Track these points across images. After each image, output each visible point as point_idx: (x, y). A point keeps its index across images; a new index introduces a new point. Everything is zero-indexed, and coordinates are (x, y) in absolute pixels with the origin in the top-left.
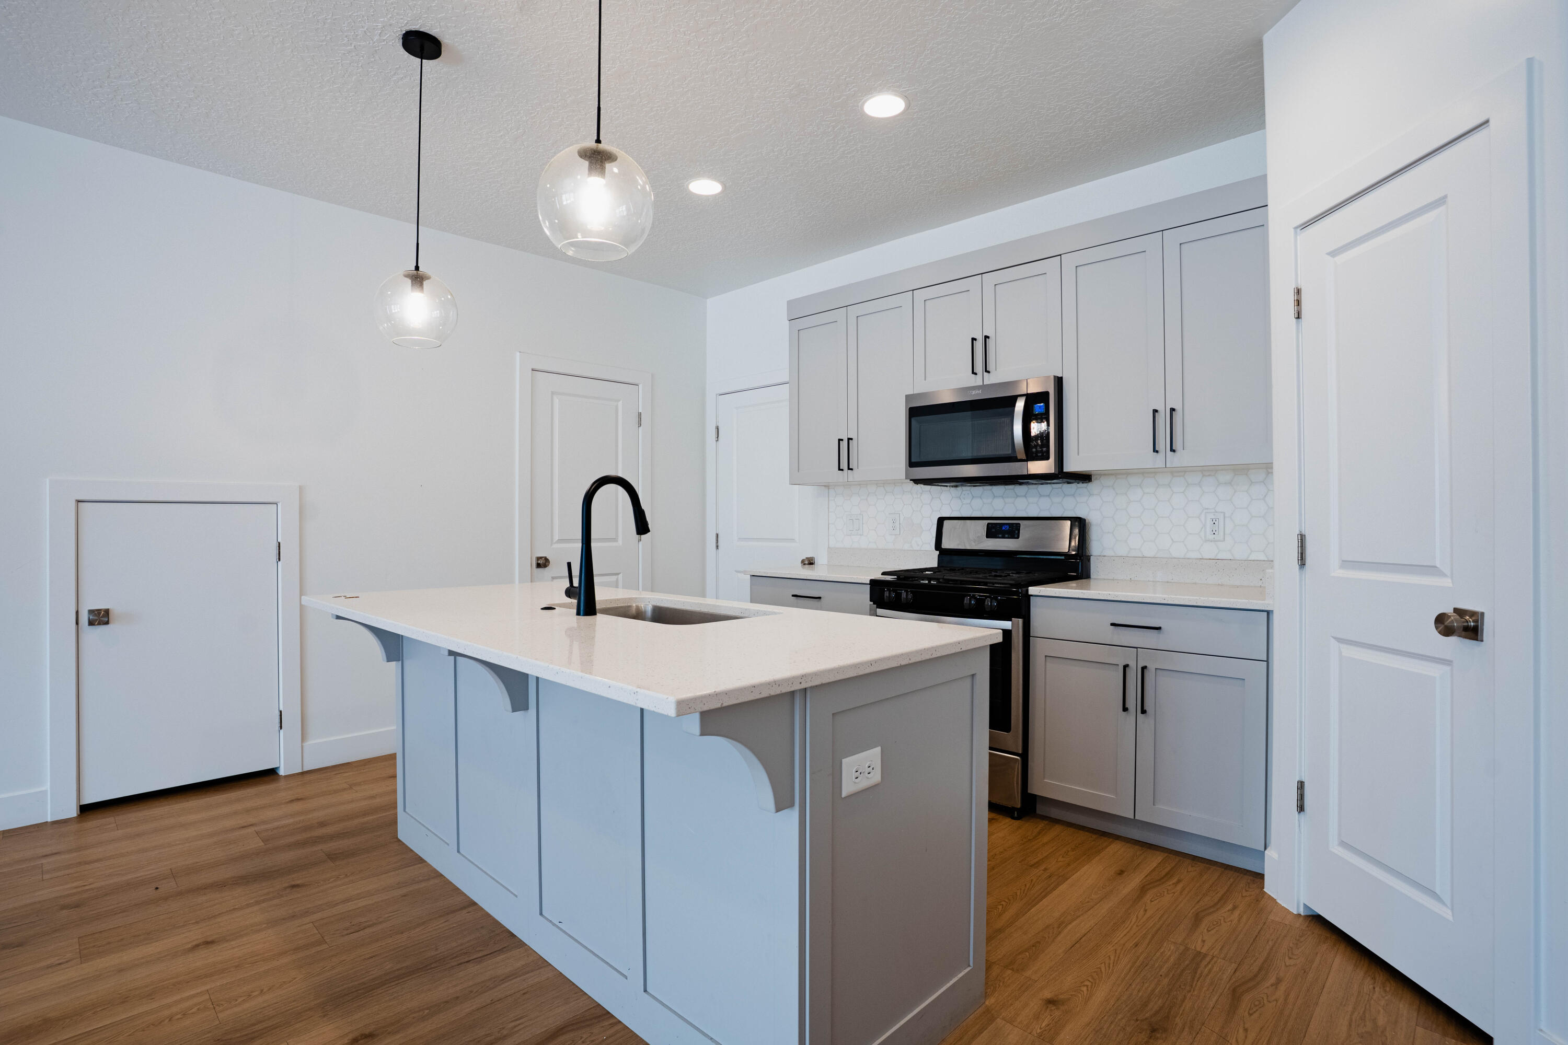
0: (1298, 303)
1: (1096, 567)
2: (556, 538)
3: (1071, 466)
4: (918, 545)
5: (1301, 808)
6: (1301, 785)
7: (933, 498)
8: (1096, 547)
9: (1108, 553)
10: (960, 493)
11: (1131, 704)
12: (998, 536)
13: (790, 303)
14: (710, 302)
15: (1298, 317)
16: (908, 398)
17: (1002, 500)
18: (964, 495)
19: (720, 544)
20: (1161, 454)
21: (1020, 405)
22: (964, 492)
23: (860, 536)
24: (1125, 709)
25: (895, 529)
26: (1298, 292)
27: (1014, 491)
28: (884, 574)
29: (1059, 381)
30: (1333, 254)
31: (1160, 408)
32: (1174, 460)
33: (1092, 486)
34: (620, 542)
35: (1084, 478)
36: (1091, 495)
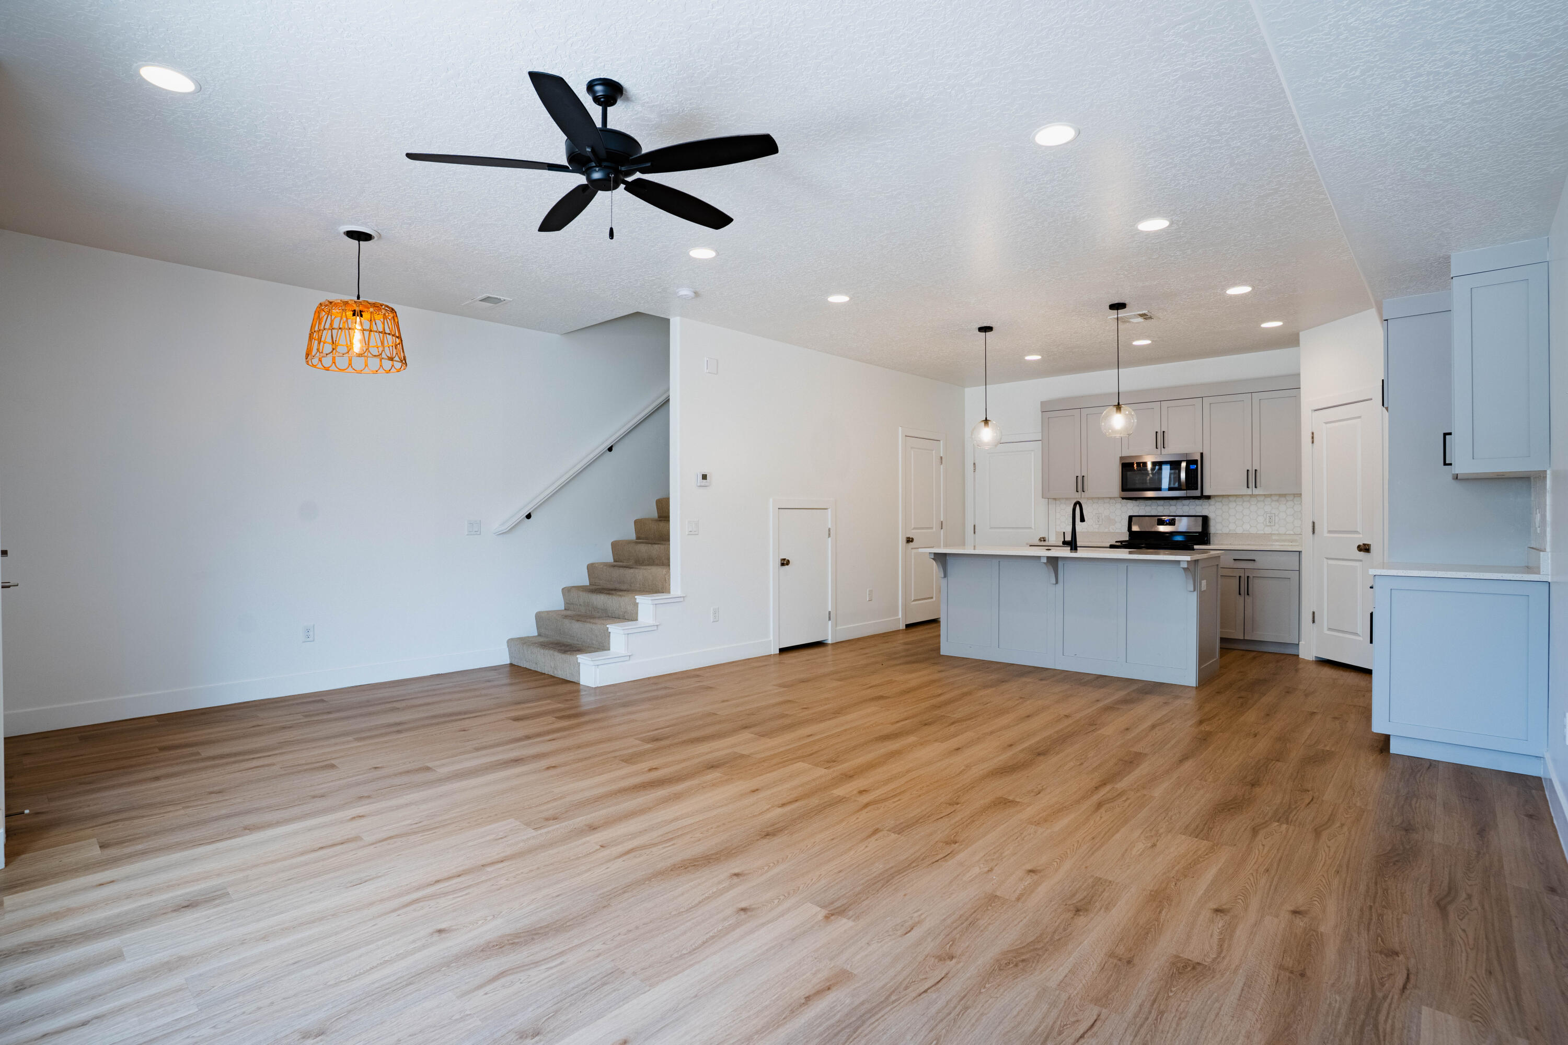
0: (1313, 438)
1: (1213, 539)
2: (913, 527)
3: (1206, 493)
5: (1314, 622)
6: (1314, 613)
8: (1214, 528)
9: (1220, 532)
11: (1242, 592)
13: (1042, 403)
14: (967, 390)
15: (1313, 442)
16: (1121, 458)
19: (976, 531)
20: (1250, 489)
21: (1184, 465)
24: (1240, 594)
26: (1313, 433)
28: (1116, 542)
29: (1202, 454)
30: (1326, 423)
31: (1250, 469)
32: (1256, 492)
33: (1212, 501)
34: (934, 529)
35: (1208, 497)
36: (1210, 505)
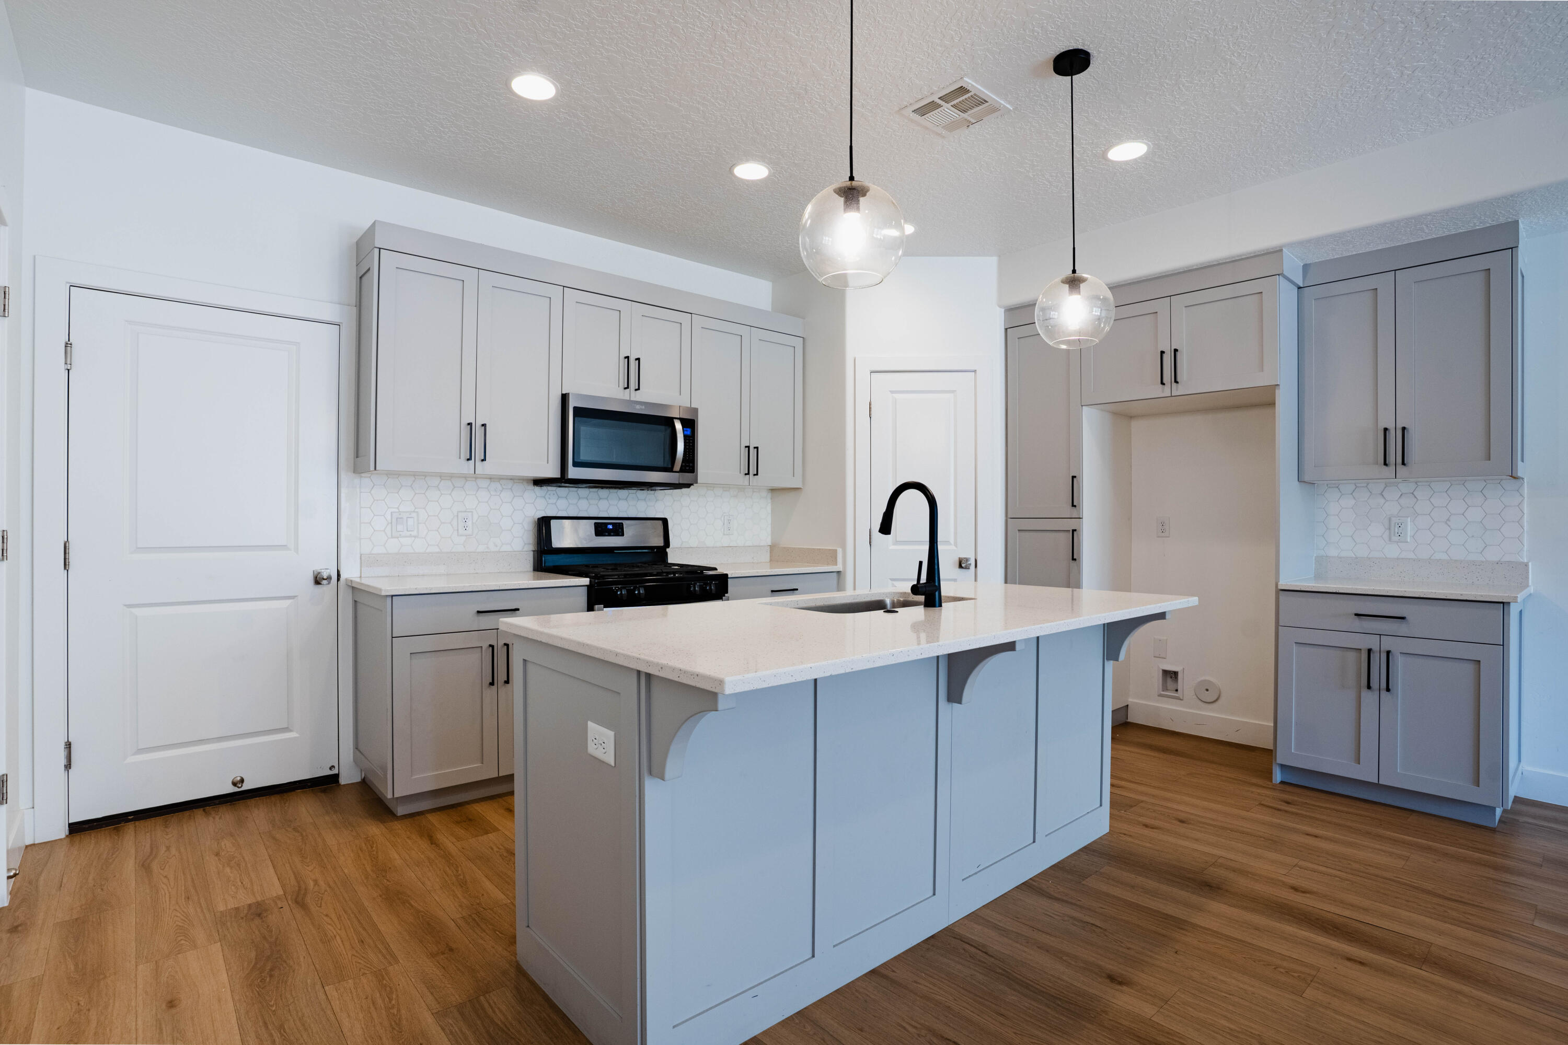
4: (496, 546)
7: (514, 496)
10: (546, 492)
12: (604, 534)
17: (586, 501)
18: (550, 495)
22: (549, 492)
23: (413, 538)
25: (467, 529)
27: (598, 494)
